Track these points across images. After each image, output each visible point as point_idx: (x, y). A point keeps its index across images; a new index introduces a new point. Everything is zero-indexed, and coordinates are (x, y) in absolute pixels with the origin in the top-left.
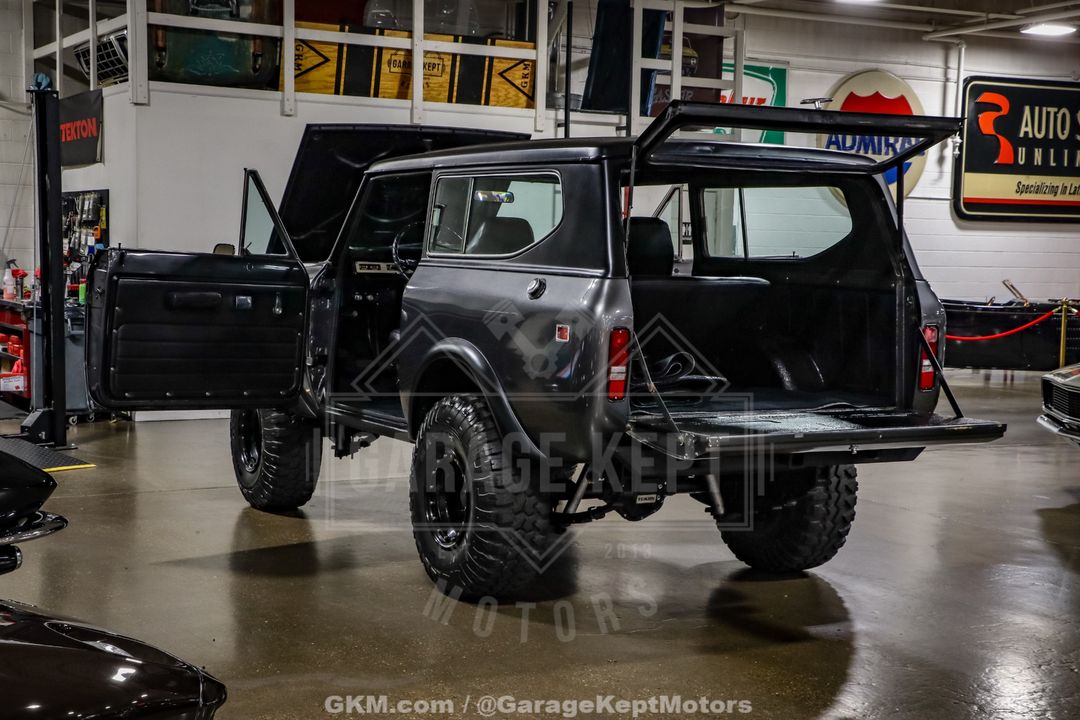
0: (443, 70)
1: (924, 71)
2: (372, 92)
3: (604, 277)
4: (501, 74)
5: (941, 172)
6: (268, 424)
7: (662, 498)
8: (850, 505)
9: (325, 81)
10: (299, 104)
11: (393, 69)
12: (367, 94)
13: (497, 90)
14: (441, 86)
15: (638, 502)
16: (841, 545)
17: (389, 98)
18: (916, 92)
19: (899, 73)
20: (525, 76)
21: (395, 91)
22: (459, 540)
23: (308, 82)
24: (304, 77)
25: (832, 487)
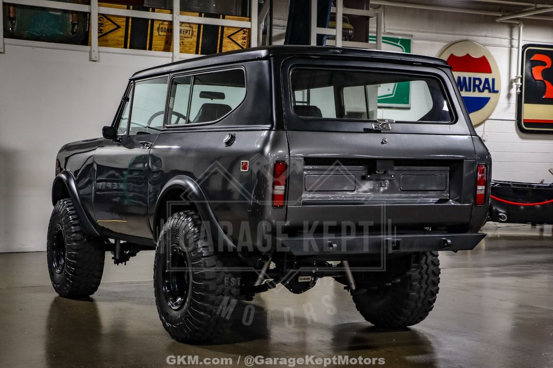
0: (192, 34)
1: (497, 41)
2: (148, 47)
3: (271, 129)
4: (229, 37)
5: (509, 103)
6: (69, 241)
7: (315, 279)
8: (436, 283)
9: (118, 40)
10: (101, 53)
11: (161, 33)
12: (145, 49)
13: (227, 47)
14: (191, 44)
15: (300, 281)
16: (431, 309)
17: (159, 51)
18: (492, 53)
19: (482, 42)
20: (244, 38)
21: (162, 47)
22: (182, 304)
23: (107, 41)
24: (104, 38)
25: (424, 271)
